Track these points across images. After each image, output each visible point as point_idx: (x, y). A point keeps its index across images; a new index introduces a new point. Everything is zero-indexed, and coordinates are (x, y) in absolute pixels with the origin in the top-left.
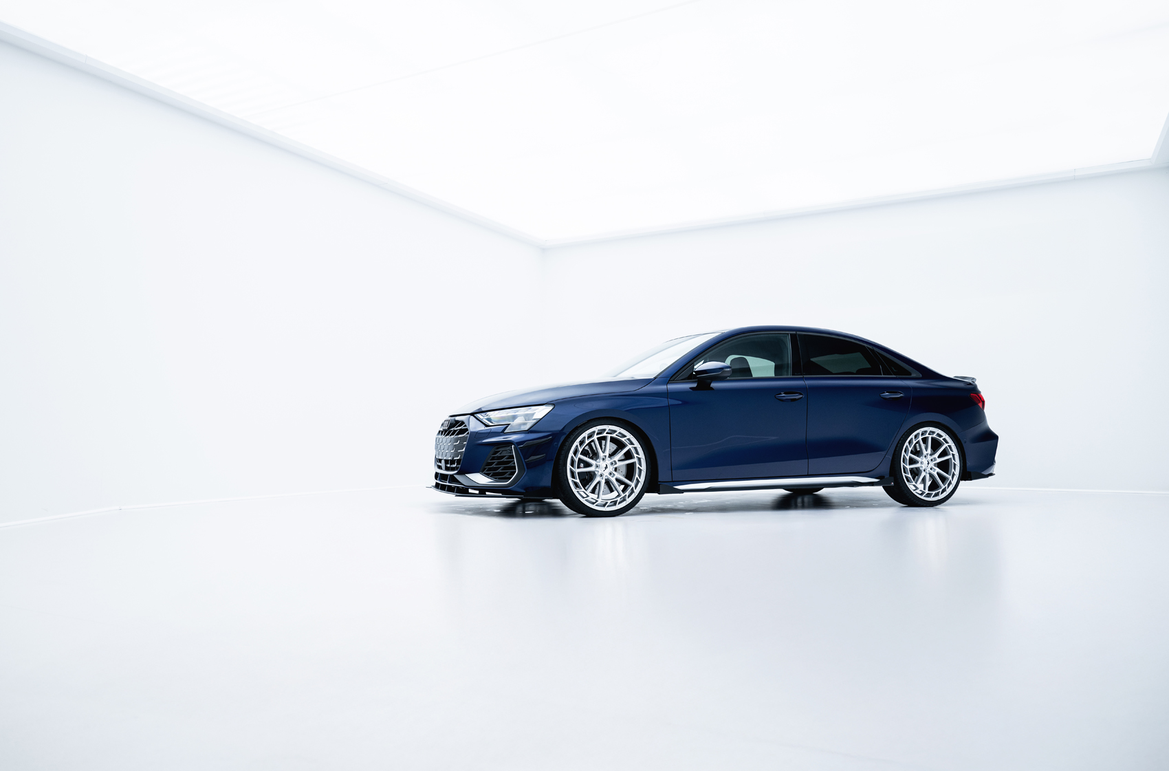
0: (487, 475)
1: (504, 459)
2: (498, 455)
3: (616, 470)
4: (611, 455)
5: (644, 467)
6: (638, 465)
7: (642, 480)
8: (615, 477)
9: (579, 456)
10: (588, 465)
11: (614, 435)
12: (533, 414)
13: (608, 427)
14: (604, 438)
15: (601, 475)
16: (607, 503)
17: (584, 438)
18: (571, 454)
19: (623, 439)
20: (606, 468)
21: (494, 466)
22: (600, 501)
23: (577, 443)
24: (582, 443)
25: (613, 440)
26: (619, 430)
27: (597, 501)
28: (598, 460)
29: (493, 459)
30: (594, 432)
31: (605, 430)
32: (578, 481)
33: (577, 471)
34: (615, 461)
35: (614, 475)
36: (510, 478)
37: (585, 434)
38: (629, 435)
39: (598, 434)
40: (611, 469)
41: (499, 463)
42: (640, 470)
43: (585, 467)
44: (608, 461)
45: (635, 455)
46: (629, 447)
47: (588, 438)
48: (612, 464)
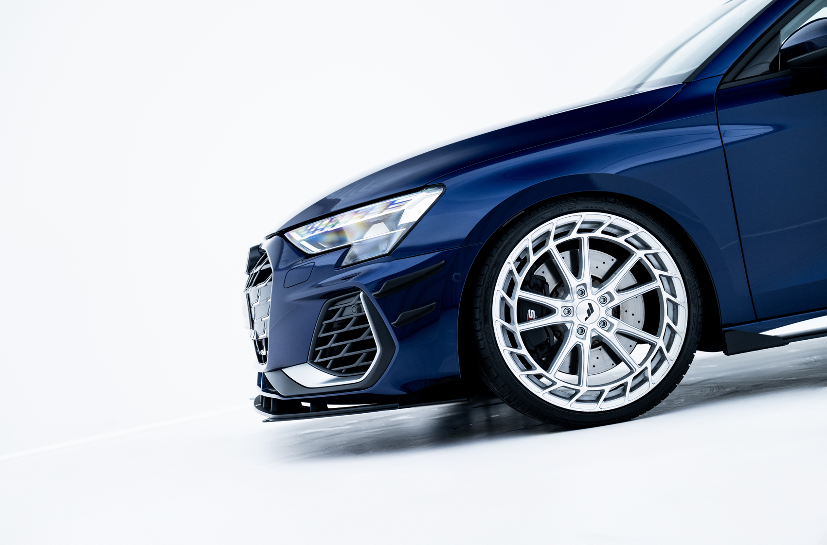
0: (322, 366)
1: (349, 328)
2: (336, 318)
3: (616, 312)
4: (598, 282)
5: (681, 297)
6: (666, 295)
7: (681, 327)
8: (614, 330)
9: (519, 293)
10: (545, 311)
11: (598, 234)
12: (400, 215)
13: (580, 218)
14: (576, 244)
15: (582, 331)
16: (602, 392)
17: (526, 250)
18: (499, 292)
19: (621, 240)
20: (590, 311)
21: (330, 344)
22: (583, 389)
23: (510, 264)
24: (522, 262)
25: (595, 244)
26: (608, 219)
27: (577, 391)
28: (568, 297)
29: (329, 327)
30: (548, 233)
31: (573, 225)
32: (524, 351)
33: (518, 328)
34: (609, 293)
35: (612, 325)
36: (366, 368)
37: (528, 241)
38: (633, 228)
39: (557, 237)
40: (602, 312)
41: (340, 338)
42: (675, 306)
43: (539, 316)
44: (593, 295)
45: (657, 273)
46: (639, 254)
47: (535, 250)
48: (605, 300)
